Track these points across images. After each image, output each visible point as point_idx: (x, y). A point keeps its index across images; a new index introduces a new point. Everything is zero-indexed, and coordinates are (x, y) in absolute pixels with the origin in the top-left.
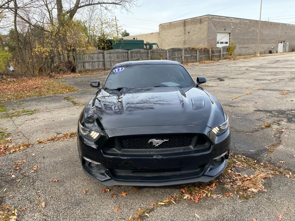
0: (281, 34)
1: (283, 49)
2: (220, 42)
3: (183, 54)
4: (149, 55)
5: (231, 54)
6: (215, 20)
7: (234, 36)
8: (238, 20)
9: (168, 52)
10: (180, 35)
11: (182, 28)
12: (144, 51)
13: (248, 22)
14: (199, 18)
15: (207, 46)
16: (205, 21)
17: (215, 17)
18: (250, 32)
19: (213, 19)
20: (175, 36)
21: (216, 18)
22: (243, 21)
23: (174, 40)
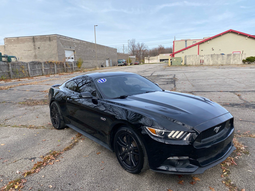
0: (107, 54)
1: (109, 64)
2: (68, 58)
3: (43, 67)
4: (10, 68)
5: (80, 67)
6: (62, 39)
7: (77, 53)
8: (78, 41)
9: (29, 65)
10: (30, 49)
11: (31, 44)
12: (3, 64)
13: (85, 43)
14: (48, 36)
15: (58, 61)
16: (54, 39)
17: (62, 36)
18: (87, 50)
19: (60, 39)
20: (24, 50)
21: (63, 38)
22: (82, 42)
23: (24, 54)
